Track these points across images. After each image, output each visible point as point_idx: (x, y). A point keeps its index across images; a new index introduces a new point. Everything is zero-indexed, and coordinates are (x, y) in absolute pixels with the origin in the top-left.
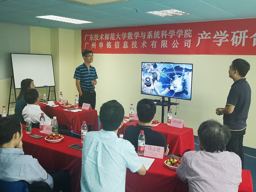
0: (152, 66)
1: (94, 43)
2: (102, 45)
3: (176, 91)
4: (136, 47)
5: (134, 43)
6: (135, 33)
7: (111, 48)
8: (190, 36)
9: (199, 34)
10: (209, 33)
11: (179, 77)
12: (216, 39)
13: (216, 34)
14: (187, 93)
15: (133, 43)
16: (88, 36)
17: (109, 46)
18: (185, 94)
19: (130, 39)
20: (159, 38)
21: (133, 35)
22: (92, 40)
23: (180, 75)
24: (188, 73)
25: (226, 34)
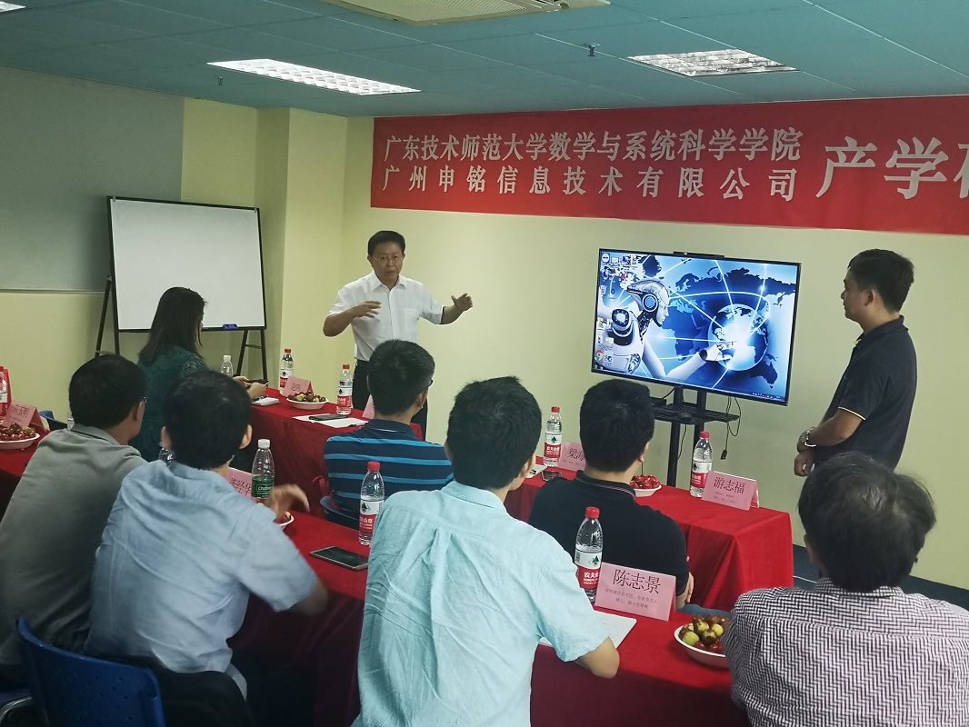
0: (640, 266)
1: (420, 169)
2: (449, 180)
3: (729, 367)
4: (582, 192)
5: (573, 173)
6: (580, 136)
8: (794, 154)
9: (828, 149)
10: (871, 147)
11: (745, 312)
12: (894, 171)
13: (896, 152)
14: (772, 376)
15: (570, 173)
16: (399, 140)
17: (477, 182)
18: (762, 380)
19: (559, 158)
20: (673, 157)
21: (571, 144)
22: (411, 158)
23: (749, 303)
24: (780, 299)
25: (936, 151)
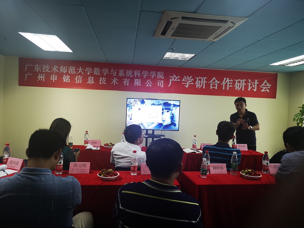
0: (140, 102)
1: (42, 75)
2: (55, 78)
3: (165, 124)
4: (105, 84)
5: (102, 79)
7: (69, 82)
9: (170, 77)
10: (179, 77)
11: (168, 111)
12: (184, 82)
13: (184, 78)
17: (67, 80)
18: (173, 126)
21: (101, 71)
24: (176, 108)
25: (191, 78)
